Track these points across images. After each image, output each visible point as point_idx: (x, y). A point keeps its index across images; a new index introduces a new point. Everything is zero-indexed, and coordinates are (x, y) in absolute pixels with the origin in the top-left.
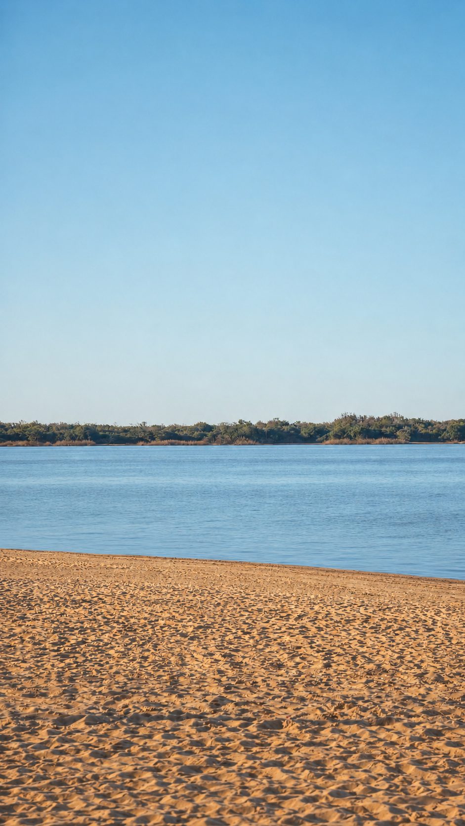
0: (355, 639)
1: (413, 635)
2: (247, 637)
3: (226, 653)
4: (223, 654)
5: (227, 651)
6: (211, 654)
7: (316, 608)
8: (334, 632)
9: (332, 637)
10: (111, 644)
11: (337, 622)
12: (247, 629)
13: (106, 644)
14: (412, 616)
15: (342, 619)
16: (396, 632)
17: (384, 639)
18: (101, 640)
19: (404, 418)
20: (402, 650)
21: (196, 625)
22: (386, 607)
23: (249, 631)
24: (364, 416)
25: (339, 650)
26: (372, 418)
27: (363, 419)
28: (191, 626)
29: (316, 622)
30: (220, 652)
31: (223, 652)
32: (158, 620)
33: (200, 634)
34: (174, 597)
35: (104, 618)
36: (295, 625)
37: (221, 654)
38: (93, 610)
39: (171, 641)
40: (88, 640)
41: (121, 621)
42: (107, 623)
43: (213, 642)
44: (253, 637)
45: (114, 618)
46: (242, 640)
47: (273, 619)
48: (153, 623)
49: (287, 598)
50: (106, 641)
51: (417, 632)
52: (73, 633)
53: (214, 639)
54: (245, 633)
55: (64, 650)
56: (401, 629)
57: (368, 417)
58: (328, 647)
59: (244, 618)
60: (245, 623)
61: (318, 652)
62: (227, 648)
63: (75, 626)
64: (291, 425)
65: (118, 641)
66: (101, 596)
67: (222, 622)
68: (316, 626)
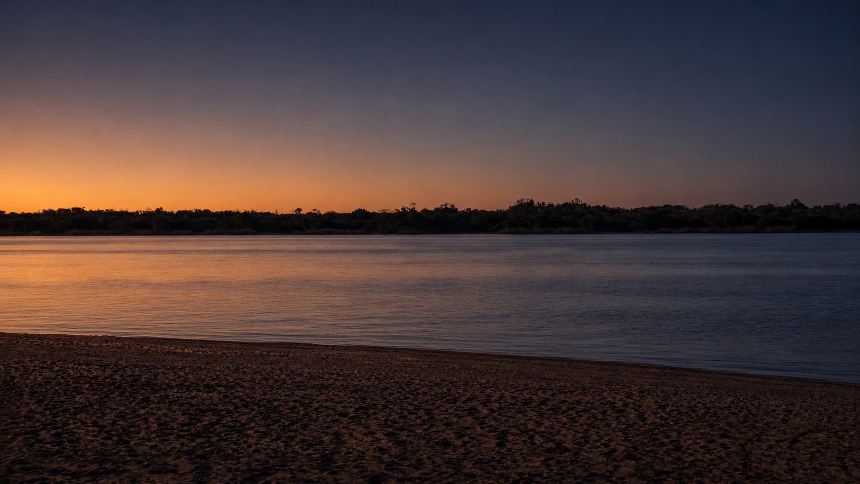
0: (532, 419)
1: (600, 416)
2: (413, 417)
3: (390, 432)
4: (386, 433)
5: (390, 430)
6: (372, 433)
7: (488, 391)
8: (509, 414)
9: (506, 418)
10: (249, 424)
11: (512, 404)
12: (414, 410)
13: (244, 425)
14: (598, 398)
15: (518, 401)
16: (580, 414)
17: (565, 419)
18: (239, 422)
19: (587, 206)
20: (588, 431)
21: (357, 406)
22: (567, 390)
23: (415, 411)
24: (543, 203)
25: (514, 430)
26: (551, 205)
27: (541, 206)
28: (351, 407)
29: (487, 404)
30: (382, 430)
31: (387, 431)
32: (312, 403)
33: (361, 414)
34: (337, 383)
35: (242, 400)
36: (463, 407)
37: (383, 433)
38: (229, 394)
39: (327, 421)
40: (223, 421)
41: (261, 404)
42: (246, 405)
43: (375, 421)
44: (420, 417)
45: (254, 401)
46: (408, 420)
47: (439, 402)
48: (306, 405)
49: (455, 382)
50: (243, 421)
51: (604, 413)
52: (205, 414)
53: (377, 418)
54: (411, 413)
55: (195, 430)
56: (584, 411)
57: (547, 204)
58: (502, 428)
59: (410, 400)
60: (411, 404)
61: (490, 432)
62: (390, 427)
63: (208, 408)
64: (460, 212)
65: (259, 422)
66: (238, 381)
67: (387, 404)
68: (489, 407)
